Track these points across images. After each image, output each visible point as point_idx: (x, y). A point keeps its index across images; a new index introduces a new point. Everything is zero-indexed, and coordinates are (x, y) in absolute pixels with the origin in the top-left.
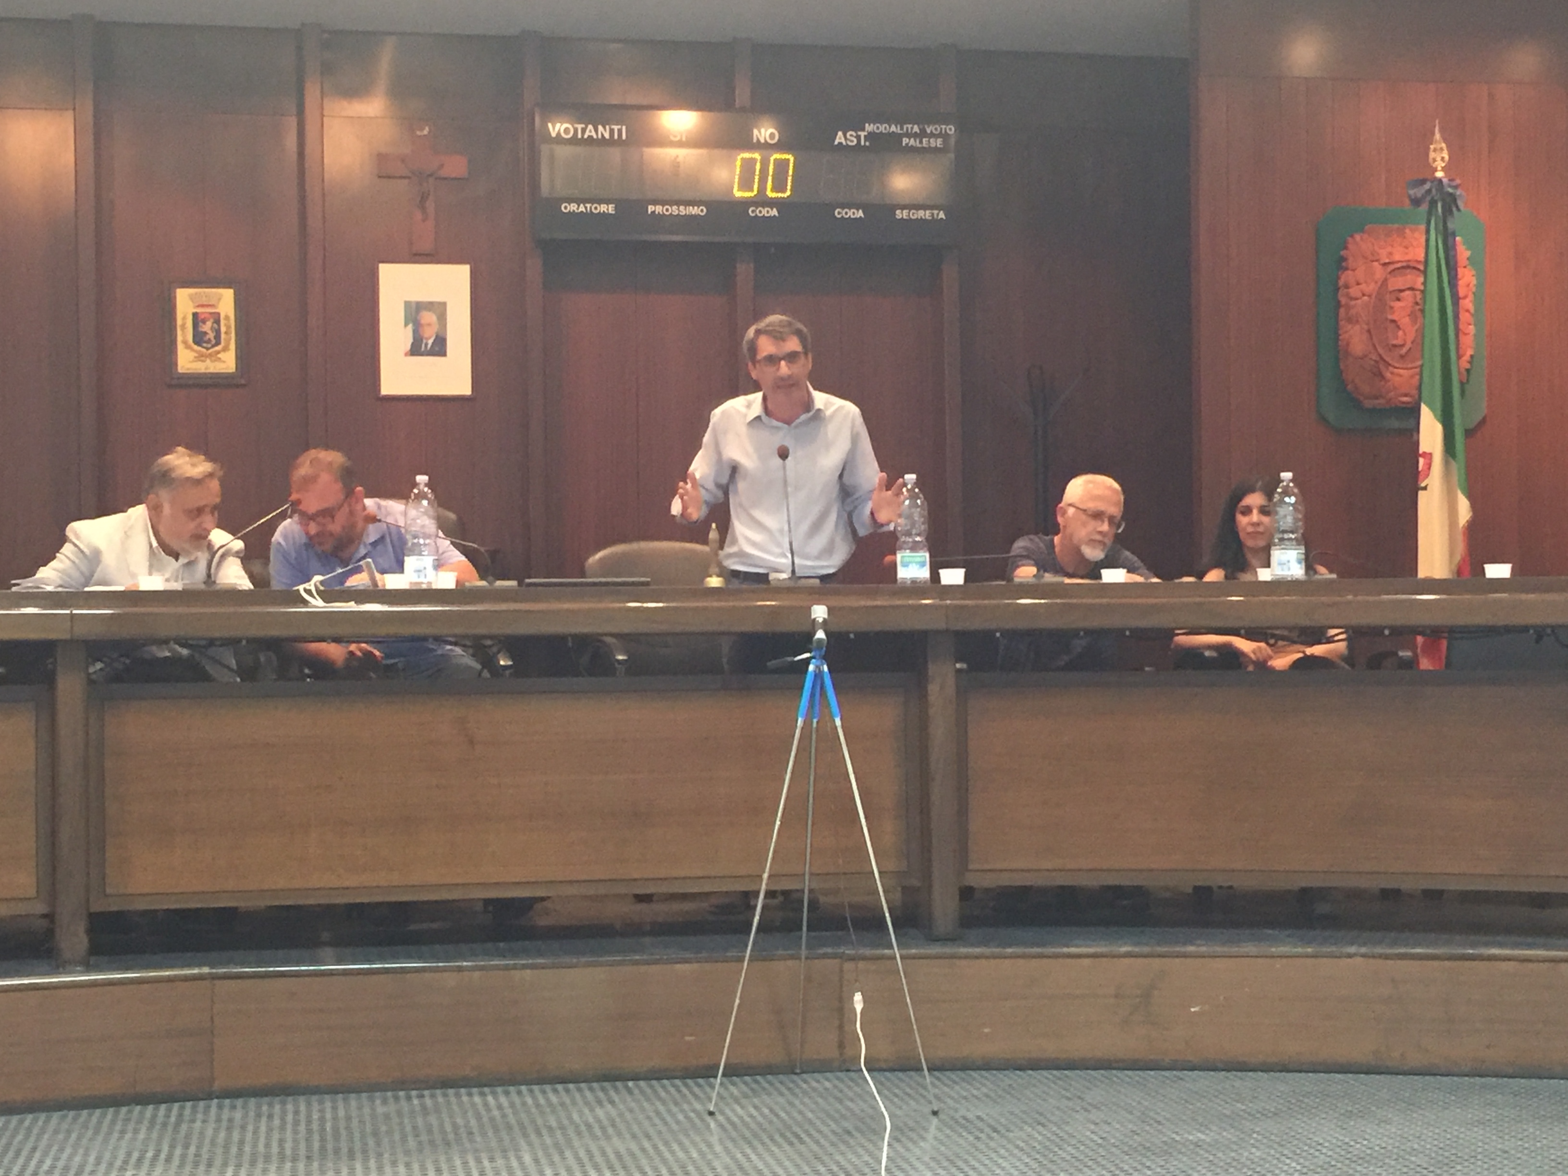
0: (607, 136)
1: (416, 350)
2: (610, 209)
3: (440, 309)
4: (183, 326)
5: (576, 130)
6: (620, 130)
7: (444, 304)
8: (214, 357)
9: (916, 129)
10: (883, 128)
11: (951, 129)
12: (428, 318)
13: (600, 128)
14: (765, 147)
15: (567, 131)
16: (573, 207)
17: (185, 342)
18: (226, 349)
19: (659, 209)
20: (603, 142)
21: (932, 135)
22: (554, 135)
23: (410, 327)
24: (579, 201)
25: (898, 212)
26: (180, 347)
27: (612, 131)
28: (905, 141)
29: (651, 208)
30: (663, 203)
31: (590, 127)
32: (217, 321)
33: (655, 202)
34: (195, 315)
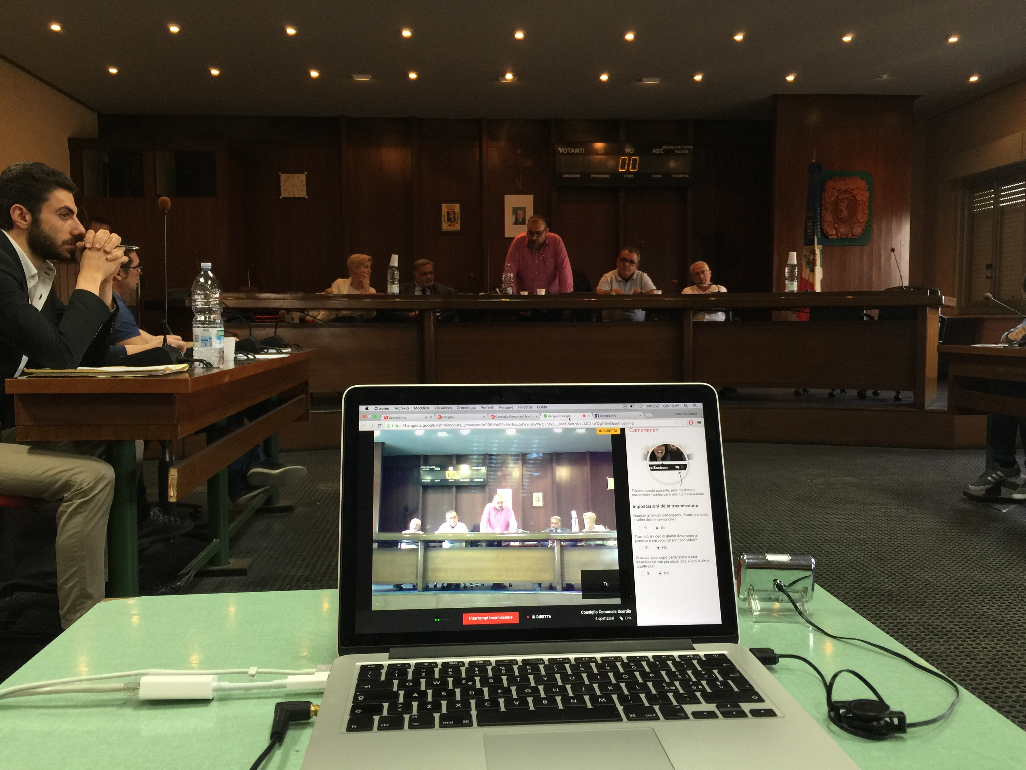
0: (578, 152)
1: (516, 222)
2: (579, 176)
3: (524, 209)
4: (444, 216)
5: (568, 150)
6: (582, 150)
7: (525, 208)
8: (454, 226)
9: (680, 147)
10: (669, 147)
11: (691, 147)
12: (520, 212)
13: (576, 150)
14: (630, 155)
15: (565, 151)
16: (567, 176)
17: (444, 221)
18: (457, 223)
19: (594, 176)
20: (577, 154)
21: (685, 149)
22: (561, 152)
23: (514, 215)
24: (569, 174)
25: (673, 175)
26: (443, 222)
27: (580, 150)
28: (676, 151)
29: (592, 176)
30: (596, 174)
31: (573, 149)
32: (455, 214)
33: (593, 174)
34: (448, 212)
